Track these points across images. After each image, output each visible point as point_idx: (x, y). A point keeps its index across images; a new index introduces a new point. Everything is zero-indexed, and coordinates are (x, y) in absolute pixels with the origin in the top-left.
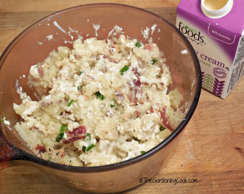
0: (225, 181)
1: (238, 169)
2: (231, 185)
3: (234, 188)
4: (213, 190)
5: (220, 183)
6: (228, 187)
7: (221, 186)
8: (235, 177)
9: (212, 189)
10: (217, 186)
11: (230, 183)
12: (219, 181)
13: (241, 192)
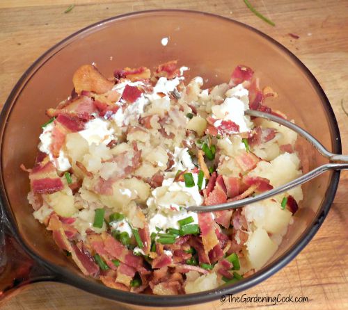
0: (315, 254)
1: (332, 235)
2: (325, 259)
3: (330, 263)
4: (300, 267)
5: (309, 256)
6: (321, 262)
7: (311, 261)
8: (330, 247)
9: (297, 266)
10: (305, 262)
11: (322, 256)
12: (307, 254)
13: (340, 268)
